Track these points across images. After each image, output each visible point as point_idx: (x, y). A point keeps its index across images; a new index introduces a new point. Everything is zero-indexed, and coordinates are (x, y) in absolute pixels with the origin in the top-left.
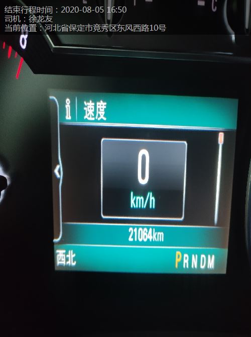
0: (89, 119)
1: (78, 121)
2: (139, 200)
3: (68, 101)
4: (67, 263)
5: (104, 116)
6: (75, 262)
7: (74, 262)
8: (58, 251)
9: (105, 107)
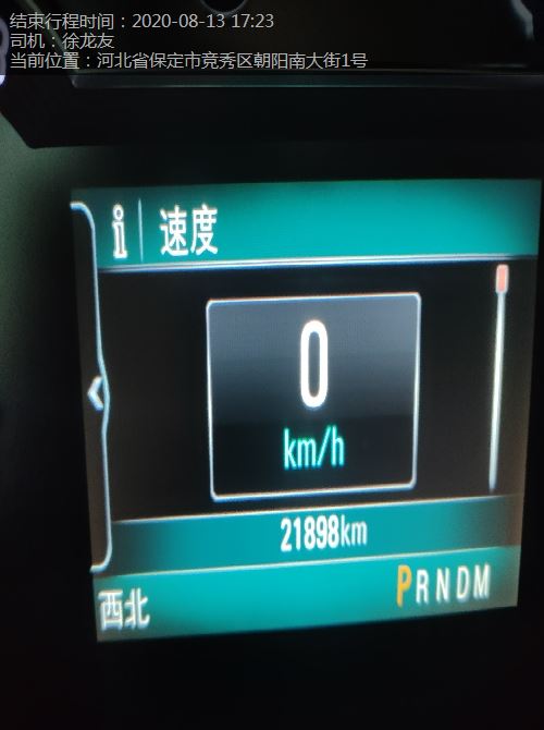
0: (173, 253)
1: (146, 263)
3: (119, 213)
4: (128, 621)
5: (213, 243)
6: (148, 618)
7: (144, 617)
8: (102, 594)
9: (214, 221)
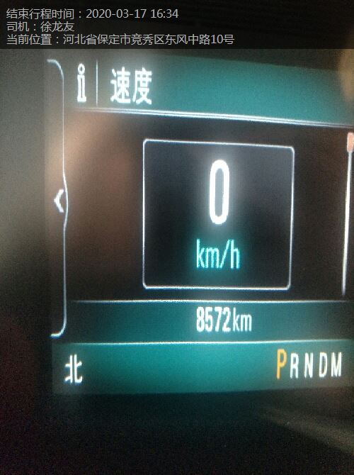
1: (99, 106)
2: (210, 253)
3: (81, 69)
5: (149, 97)
9: (150, 80)
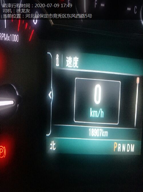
0: (69, 66)
1: (63, 68)
2: (95, 113)
3: (58, 56)
5: (77, 65)
9: (78, 60)
